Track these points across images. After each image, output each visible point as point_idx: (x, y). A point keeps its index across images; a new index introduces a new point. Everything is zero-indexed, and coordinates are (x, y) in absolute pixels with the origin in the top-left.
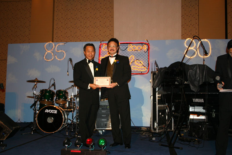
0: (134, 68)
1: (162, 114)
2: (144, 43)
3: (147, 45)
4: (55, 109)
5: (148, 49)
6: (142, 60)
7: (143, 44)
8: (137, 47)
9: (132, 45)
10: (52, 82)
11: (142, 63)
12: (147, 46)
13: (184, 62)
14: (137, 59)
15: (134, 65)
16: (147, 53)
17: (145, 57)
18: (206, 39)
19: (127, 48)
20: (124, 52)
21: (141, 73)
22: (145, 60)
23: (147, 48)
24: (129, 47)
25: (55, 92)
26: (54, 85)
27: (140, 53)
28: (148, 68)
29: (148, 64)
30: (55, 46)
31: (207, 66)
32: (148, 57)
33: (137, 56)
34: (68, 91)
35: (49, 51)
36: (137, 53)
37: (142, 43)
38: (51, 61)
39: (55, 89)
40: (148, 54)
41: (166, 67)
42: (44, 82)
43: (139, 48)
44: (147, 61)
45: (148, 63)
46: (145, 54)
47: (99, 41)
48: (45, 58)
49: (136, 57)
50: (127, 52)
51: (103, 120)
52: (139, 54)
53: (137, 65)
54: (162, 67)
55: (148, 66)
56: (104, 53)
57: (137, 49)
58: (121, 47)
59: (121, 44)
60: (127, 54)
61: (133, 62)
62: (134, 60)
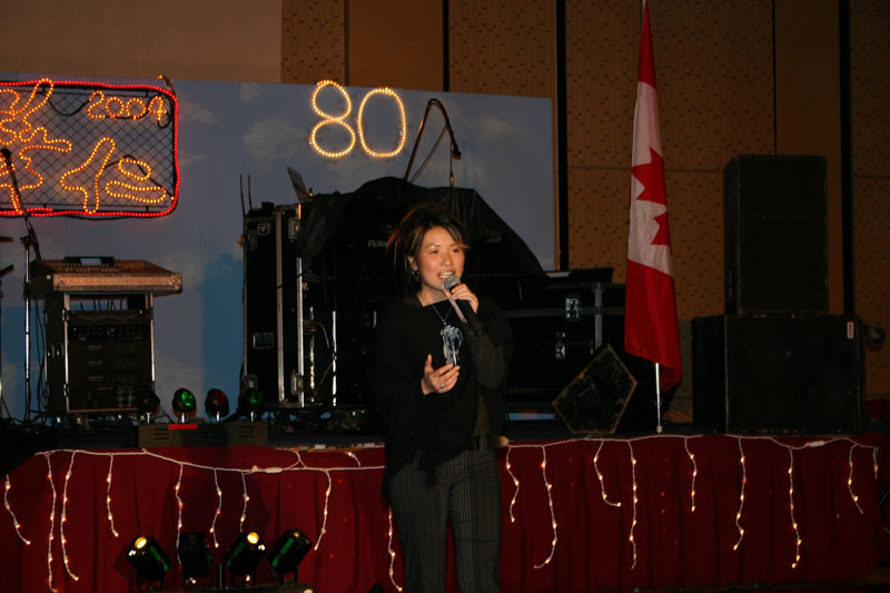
0: (116, 189)
2: (154, 91)
3: (168, 97)
5: (171, 116)
6: (147, 157)
7: (150, 94)
9: (106, 95)
11: (148, 169)
12: (167, 100)
14: (128, 151)
15: (116, 179)
16: (167, 131)
17: (160, 147)
18: (389, 87)
19: (84, 105)
20: (70, 120)
21: (144, 209)
22: (160, 157)
23: (169, 109)
24: (93, 102)
27: (141, 129)
28: (171, 191)
29: (174, 174)
32: (171, 147)
33: (128, 140)
36: (128, 129)
37: (147, 90)
40: (170, 136)
43: (134, 107)
44: (167, 164)
45: (175, 170)
46: (160, 136)
49: (122, 145)
50: (83, 121)
52: (134, 135)
53: (128, 180)
54: (323, 192)
55: (174, 185)
57: (125, 109)
58: (57, 98)
59: (56, 86)
60: (83, 133)
61: (112, 164)
62: (114, 155)
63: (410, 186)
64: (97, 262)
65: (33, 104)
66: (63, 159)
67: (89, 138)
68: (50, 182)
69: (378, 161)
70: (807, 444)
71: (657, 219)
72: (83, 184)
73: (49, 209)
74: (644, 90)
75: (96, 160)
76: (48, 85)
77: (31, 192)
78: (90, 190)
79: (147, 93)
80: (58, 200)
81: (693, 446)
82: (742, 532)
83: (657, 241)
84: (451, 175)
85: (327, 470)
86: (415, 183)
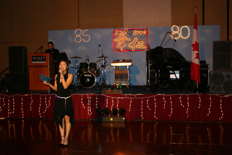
0: (138, 46)
1: (153, 75)
3: (147, 30)
4: (90, 74)
5: (147, 33)
6: (143, 41)
8: (139, 32)
9: (136, 31)
10: (87, 58)
11: (143, 43)
13: (161, 46)
14: (140, 40)
15: (138, 45)
17: (145, 39)
18: (186, 25)
19: (133, 32)
20: (131, 35)
21: (142, 49)
22: (145, 41)
25: (89, 64)
26: (88, 59)
30: (82, 31)
31: (173, 49)
32: (147, 39)
33: (140, 38)
34: (97, 63)
35: (78, 36)
36: (140, 36)
37: (143, 29)
38: (80, 42)
39: (89, 62)
40: (147, 37)
41: (153, 49)
42: (82, 58)
43: (141, 32)
44: (146, 42)
46: (145, 37)
47: (113, 28)
48: (76, 40)
50: (133, 35)
51: (119, 80)
52: (141, 37)
53: (140, 45)
55: (147, 45)
56: (117, 37)
58: (128, 32)
59: (128, 30)
60: (132, 37)
61: (137, 42)
62: (138, 41)
63: (162, 47)
64: (122, 61)
65: (124, 33)
66: (129, 42)
67: (134, 38)
68: (127, 46)
69: (183, 39)
70: (225, 96)
71: (196, 54)
72: (132, 46)
73: (127, 50)
74: (195, 30)
75: (135, 42)
76: (126, 30)
77: (124, 47)
78: (133, 47)
79: (143, 30)
80: (128, 48)
81: (200, 96)
82: (210, 112)
83: (196, 58)
84: (174, 45)
85: (131, 98)
86: (163, 48)
